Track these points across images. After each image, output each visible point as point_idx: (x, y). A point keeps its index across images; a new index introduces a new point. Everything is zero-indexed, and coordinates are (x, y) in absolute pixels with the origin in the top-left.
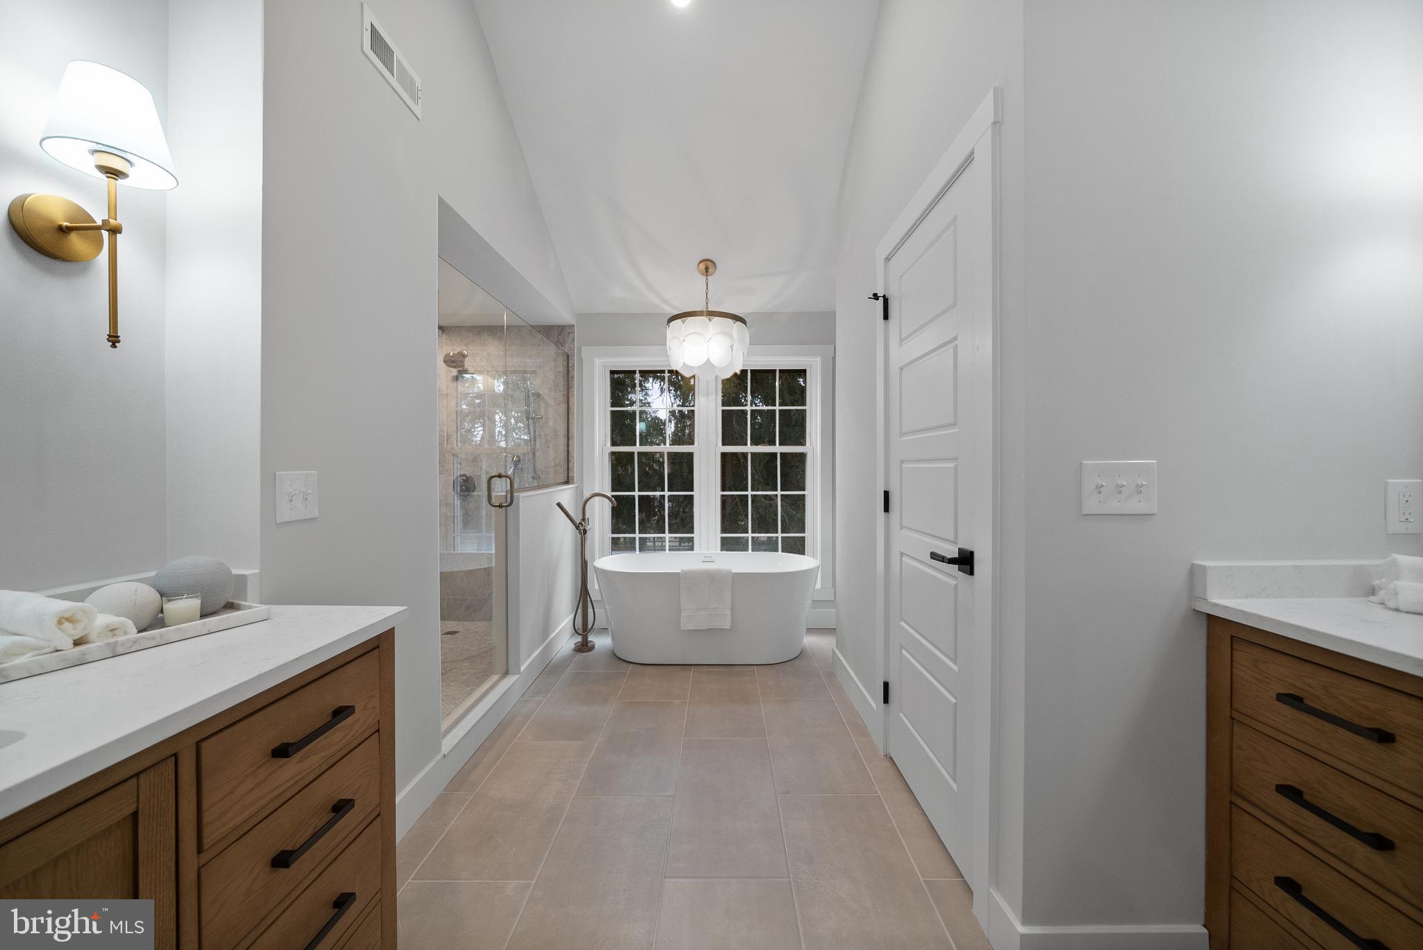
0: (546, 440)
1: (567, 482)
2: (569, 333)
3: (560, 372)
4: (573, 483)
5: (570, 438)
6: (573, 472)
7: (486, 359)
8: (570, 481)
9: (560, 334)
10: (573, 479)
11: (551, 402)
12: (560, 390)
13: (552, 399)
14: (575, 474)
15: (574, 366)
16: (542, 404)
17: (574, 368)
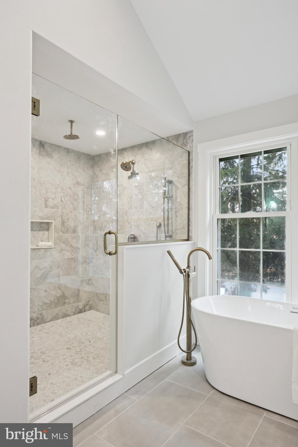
0: (176, 212)
1: (188, 240)
2: (190, 137)
3: (184, 164)
4: (192, 240)
5: (190, 209)
6: (192, 233)
7: (144, 163)
8: (190, 239)
9: (184, 138)
10: (192, 238)
11: (179, 185)
12: (184, 177)
13: (181, 183)
14: (193, 234)
15: (193, 159)
16: (174, 188)
17: (192, 161)
